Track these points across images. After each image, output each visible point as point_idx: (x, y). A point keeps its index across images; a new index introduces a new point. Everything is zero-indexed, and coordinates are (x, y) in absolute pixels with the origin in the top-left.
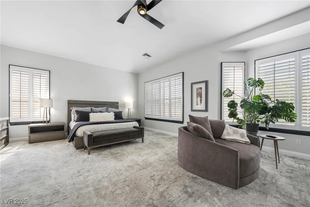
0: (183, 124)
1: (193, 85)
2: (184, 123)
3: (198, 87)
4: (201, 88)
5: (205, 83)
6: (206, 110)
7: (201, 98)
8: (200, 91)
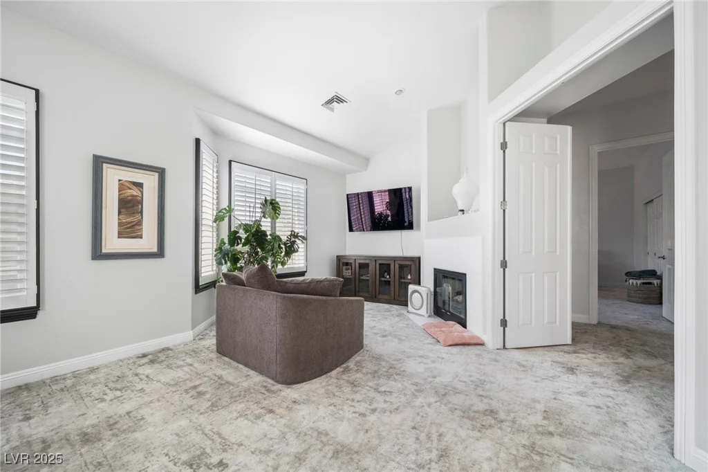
0: (35, 317)
1: (104, 165)
2: (40, 314)
5: (157, 175)
6: (160, 253)
7: (138, 216)
8: (134, 192)
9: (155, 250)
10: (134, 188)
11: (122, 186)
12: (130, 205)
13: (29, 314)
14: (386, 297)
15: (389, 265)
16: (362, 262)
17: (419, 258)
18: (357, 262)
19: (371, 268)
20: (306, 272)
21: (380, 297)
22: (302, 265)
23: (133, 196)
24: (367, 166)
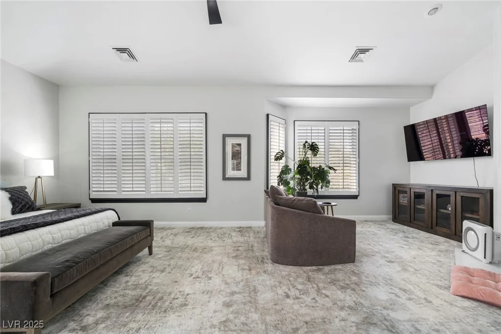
0: (206, 202)
1: (226, 138)
2: (208, 201)
3: (234, 143)
4: (239, 145)
5: (246, 138)
6: (248, 178)
7: (239, 160)
8: (238, 148)
9: (246, 176)
10: (238, 146)
11: (233, 146)
12: (236, 155)
13: (204, 200)
14: (445, 230)
15: (449, 196)
16: (417, 191)
17: (491, 191)
18: (412, 191)
19: (427, 197)
20: (358, 196)
21: (438, 228)
22: (355, 190)
23: (237, 150)
24: (432, 94)
